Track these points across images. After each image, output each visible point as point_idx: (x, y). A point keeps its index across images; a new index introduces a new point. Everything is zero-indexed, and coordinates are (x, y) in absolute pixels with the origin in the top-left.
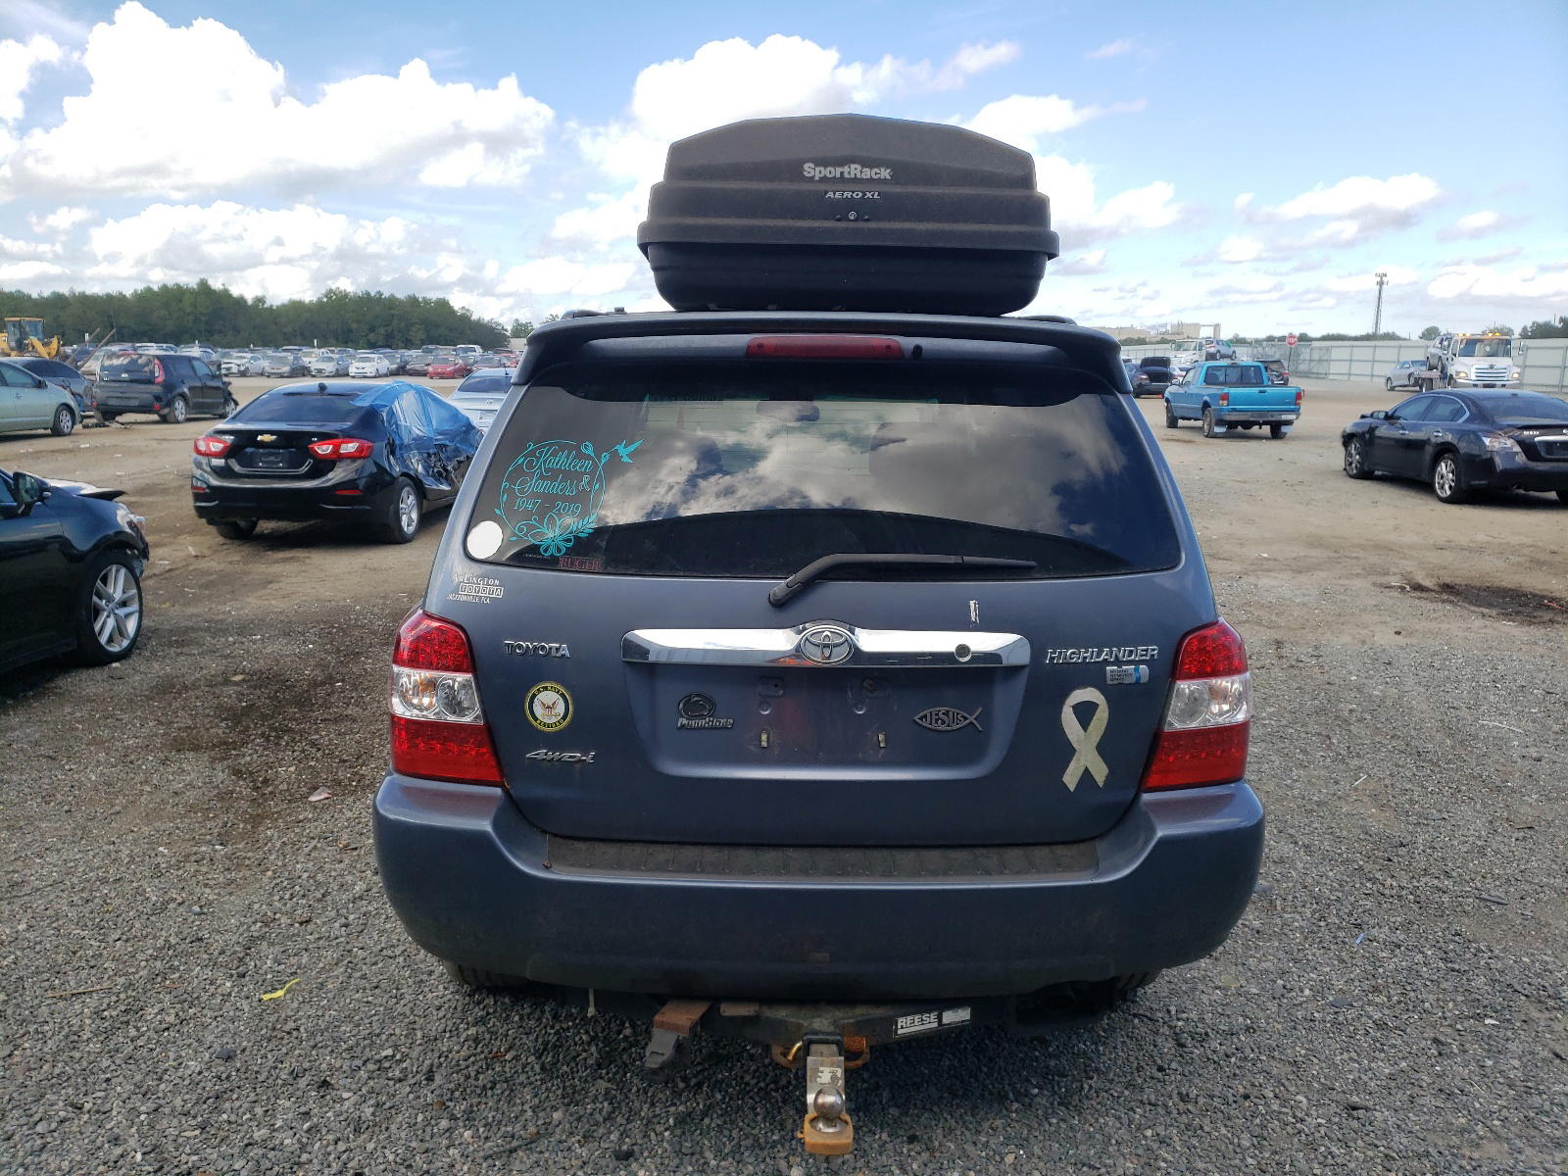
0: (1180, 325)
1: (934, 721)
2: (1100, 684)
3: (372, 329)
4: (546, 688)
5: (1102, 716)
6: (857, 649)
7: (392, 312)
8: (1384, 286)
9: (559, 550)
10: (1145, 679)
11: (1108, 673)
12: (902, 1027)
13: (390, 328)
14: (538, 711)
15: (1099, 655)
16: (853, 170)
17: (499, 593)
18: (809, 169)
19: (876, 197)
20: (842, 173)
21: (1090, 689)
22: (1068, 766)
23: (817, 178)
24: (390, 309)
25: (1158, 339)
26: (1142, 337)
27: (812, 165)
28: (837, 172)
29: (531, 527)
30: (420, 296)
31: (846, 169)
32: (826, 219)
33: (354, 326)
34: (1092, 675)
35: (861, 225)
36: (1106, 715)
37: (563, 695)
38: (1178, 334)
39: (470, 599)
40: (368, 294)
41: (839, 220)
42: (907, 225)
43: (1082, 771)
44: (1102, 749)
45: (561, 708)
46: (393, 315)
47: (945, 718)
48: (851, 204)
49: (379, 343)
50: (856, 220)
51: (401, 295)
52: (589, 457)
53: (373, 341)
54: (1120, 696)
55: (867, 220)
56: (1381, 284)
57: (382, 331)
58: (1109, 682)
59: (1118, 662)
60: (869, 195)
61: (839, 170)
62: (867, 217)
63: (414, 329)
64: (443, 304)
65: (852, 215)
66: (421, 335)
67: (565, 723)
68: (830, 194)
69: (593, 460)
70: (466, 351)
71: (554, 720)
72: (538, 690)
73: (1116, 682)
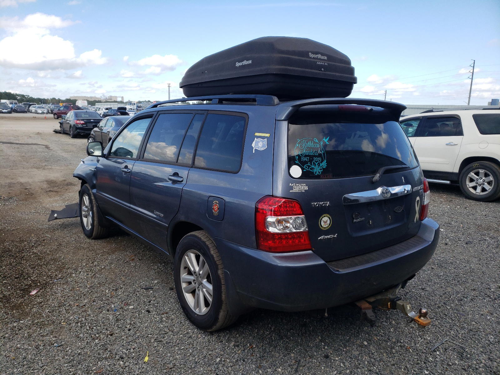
0: (111, 97)
4: (324, 216)
5: (419, 203)
8: (170, 87)
9: (319, 173)
14: (323, 224)
16: (319, 56)
17: (307, 188)
18: (311, 55)
19: (326, 64)
21: (418, 197)
23: (312, 58)
25: (104, 101)
26: (100, 100)
27: (311, 53)
29: (309, 166)
32: (317, 70)
35: (324, 72)
37: (329, 218)
38: (110, 99)
39: (298, 191)
41: (319, 70)
42: (334, 74)
43: (416, 218)
44: (419, 211)
45: (329, 222)
47: (399, 209)
48: (322, 66)
52: (317, 143)
56: (169, 86)
59: (421, 189)
61: (316, 56)
62: (325, 70)
65: (322, 70)
67: (330, 226)
68: (318, 63)
69: (318, 143)
71: (327, 226)
72: (323, 217)
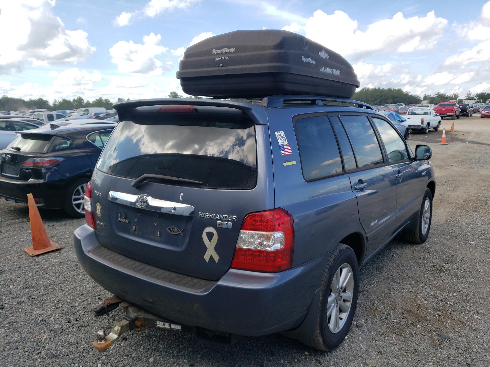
1: (171, 230)
2: (215, 226)
3: (376, 100)
5: (215, 238)
6: (148, 204)
7: (383, 94)
10: (230, 227)
11: (217, 223)
12: (158, 324)
13: (381, 99)
14: (97, 210)
15: (215, 216)
16: (225, 50)
18: (214, 51)
19: (228, 58)
20: (222, 51)
21: (211, 228)
22: (205, 253)
23: (216, 54)
24: (382, 93)
28: (220, 51)
30: (392, 88)
31: (223, 50)
32: (215, 67)
33: (370, 99)
34: (212, 223)
35: (223, 68)
36: (217, 238)
37: (100, 207)
40: (375, 88)
41: (218, 67)
43: (210, 256)
44: (216, 249)
45: (100, 210)
46: (383, 95)
47: (174, 230)
48: (221, 61)
49: (377, 104)
50: (222, 66)
51: (386, 88)
53: (376, 103)
54: (221, 231)
55: (226, 66)
57: (379, 100)
58: (218, 227)
59: (221, 220)
60: (226, 58)
61: (221, 50)
62: (225, 65)
63: (389, 99)
64: (399, 91)
65: (221, 65)
66: (391, 101)
68: (216, 59)
70: (399, 105)
71: (99, 213)
72: (97, 205)
73: (219, 227)
